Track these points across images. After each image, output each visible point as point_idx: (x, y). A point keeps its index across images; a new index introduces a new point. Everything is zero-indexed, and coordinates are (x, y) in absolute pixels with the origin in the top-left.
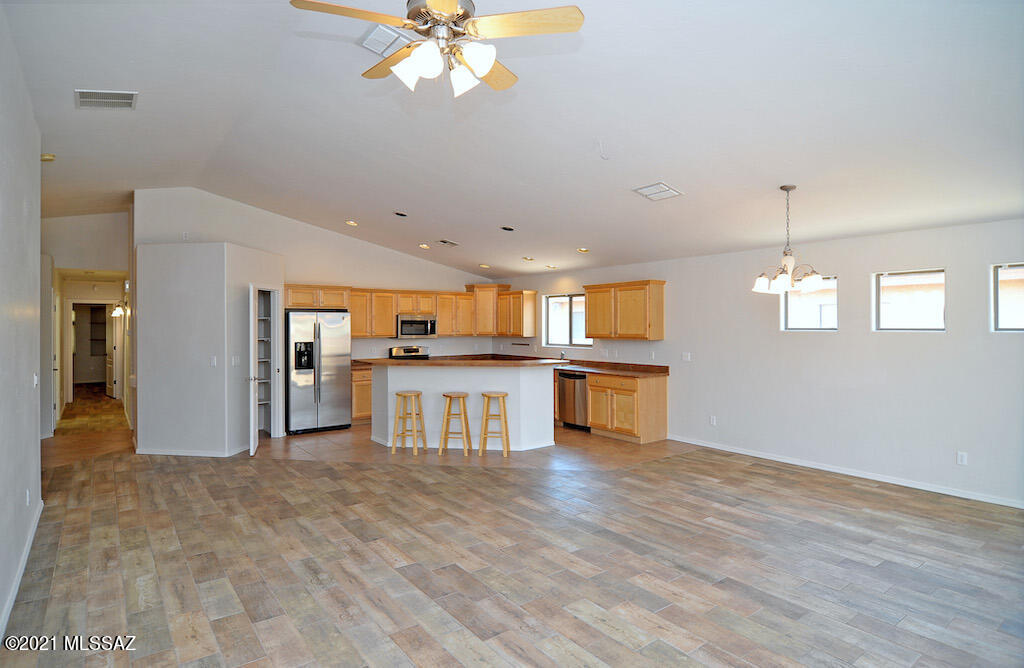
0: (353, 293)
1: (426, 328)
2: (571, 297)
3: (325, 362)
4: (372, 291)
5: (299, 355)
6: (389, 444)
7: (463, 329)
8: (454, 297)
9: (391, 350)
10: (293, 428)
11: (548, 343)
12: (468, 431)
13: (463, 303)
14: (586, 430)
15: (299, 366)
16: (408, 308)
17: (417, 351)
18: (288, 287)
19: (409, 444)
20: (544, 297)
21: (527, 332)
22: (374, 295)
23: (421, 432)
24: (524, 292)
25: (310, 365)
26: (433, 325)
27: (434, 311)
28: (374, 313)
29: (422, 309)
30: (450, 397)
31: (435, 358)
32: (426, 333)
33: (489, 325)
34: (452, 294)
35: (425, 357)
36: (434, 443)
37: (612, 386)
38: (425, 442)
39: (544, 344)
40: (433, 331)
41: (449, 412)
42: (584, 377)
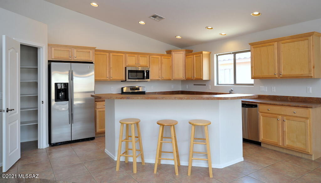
0: (97, 53)
1: (143, 75)
2: (235, 53)
3: (76, 96)
4: (110, 52)
5: (58, 91)
6: (116, 159)
7: (166, 76)
8: (160, 57)
9: (122, 89)
10: (53, 141)
11: (218, 84)
12: (177, 152)
13: (165, 60)
14: (259, 144)
15: (58, 99)
16: (132, 63)
17: (138, 89)
18: (50, 46)
19: (131, 160)
20: (215, 56)
21: (205, 77)
22: (111, 54)
23: (140, 151)
24: (204, 52)
25: (66, 98)
26: (148, 72)
27: (148, 65)
28: (111, 66)
29: (141, 64)
30: (163, 126)
31: (149, 93)
32: (144, 78)
33: (180, 74)
34: (158, 55)
35: (143, 93)
36: (151, 159)
37: (282, 113)
38: (142, 159)
39: (215, 84)
40: (148, 77)
41: (162, 137)
42: (256, 106)
